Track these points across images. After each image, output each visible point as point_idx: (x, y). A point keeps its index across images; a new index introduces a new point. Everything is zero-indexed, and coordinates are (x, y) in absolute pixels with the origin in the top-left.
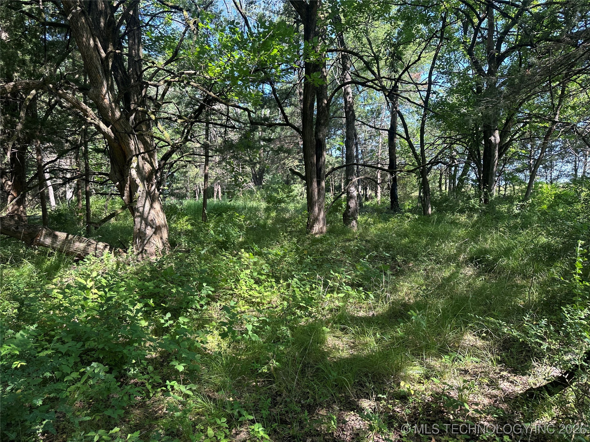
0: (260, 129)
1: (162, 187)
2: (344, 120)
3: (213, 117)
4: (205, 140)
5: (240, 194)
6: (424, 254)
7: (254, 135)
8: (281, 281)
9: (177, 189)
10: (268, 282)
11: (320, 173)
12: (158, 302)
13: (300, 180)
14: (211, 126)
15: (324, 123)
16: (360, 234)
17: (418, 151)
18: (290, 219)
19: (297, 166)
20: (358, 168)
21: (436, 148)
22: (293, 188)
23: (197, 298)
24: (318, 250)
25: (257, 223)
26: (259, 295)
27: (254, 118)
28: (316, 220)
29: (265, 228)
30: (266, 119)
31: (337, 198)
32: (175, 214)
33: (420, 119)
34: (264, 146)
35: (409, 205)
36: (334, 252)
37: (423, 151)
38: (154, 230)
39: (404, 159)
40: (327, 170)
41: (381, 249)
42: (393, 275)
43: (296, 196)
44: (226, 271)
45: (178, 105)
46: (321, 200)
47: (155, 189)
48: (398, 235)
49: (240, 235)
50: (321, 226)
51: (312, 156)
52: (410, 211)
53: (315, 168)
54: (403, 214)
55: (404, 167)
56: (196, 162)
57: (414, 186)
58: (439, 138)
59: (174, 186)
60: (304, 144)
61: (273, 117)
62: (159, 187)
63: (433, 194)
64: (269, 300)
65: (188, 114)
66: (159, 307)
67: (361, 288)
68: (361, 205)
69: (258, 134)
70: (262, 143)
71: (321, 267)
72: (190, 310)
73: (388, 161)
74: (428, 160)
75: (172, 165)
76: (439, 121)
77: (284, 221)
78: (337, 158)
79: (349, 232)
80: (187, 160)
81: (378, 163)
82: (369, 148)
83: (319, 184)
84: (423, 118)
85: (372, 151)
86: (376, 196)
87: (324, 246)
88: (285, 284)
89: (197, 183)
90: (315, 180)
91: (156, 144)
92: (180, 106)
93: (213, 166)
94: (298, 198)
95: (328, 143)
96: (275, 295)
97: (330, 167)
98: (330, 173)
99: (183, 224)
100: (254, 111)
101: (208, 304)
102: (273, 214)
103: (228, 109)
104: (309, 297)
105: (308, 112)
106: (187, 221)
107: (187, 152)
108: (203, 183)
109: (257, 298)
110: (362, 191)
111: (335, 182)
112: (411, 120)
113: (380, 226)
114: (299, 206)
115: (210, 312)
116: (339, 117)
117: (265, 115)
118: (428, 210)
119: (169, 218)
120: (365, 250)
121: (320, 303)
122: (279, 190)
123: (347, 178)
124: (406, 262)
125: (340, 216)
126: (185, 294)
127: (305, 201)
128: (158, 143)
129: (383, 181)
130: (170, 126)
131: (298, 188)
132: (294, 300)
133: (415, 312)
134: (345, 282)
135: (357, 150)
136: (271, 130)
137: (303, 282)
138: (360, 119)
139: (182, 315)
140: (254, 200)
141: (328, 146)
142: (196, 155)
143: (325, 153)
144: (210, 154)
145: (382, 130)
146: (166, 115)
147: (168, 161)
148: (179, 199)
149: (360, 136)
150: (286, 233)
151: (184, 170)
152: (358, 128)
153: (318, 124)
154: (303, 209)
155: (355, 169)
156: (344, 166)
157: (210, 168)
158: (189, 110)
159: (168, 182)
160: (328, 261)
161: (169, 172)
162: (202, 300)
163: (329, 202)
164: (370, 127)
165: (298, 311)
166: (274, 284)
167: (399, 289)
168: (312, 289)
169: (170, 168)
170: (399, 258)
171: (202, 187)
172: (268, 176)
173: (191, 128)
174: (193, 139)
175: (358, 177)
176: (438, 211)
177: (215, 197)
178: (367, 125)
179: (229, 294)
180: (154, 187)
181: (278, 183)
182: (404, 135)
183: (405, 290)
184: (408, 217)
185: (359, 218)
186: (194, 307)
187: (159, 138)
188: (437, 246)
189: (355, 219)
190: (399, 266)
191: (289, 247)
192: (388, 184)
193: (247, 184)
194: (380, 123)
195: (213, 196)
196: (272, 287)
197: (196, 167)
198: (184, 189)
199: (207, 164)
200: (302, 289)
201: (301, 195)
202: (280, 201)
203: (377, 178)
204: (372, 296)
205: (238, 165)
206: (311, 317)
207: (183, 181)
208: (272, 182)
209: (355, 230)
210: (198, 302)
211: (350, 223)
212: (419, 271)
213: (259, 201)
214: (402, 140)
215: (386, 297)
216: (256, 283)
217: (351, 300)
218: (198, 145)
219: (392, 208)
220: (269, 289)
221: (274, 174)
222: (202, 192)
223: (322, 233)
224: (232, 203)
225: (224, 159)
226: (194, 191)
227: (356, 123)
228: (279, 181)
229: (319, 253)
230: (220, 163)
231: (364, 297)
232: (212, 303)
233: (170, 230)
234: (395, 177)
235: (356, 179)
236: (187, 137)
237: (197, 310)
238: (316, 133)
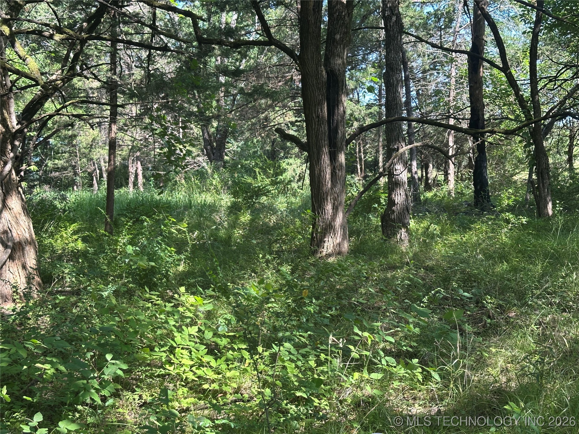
0: (217, 52)
1: (24, 167)
2: (383, 33)
3: (125, 29)
4: (109, 74)
5: (180, 179)
6: (538, 292)
7: (205, 64)
8: (260, 349)
9: (57, 169)
10: (233, 350)
11: (335, 137)
12: (17, 393)
13: (297, 150)
14: (120, 46)
15: (342, 39)
16: (415, 255)
17: (526, 93)
18: (278, 226)
19: (293, 123)
20: (409, 126)
21: (560, 86)
22: (284, 165)
23: (95, 384)
24: (332, 288)
25: (214, 235)
26: (216, 376)
27: (206, 31)
28: (329, 228)
29: (230, 246)
30: (229, 31)
31: (370, 185)
32: (52, 219)
33: (529, 30)
34: (226, 84)
35: (509, 198)
36: (363, 290)
37: (534, 92)
38: (9, 251)
39: (500, 108)
40: (350, 131)
41: (455, 285)
42: (477, 334)
43: (290, 181)
44: (152, 331)
45: (56, 6)
46: (337, 190)
47: (10, 171)
48: (488, 257)
49: (180, 260)
50: (339, 240)
51: (320, 104)
52: (511, 209)
53: (325, 128)
54: (497, 216)
55: (500, 123)
56: (92, 116)
57: (520, 161)
58: (568, 66)
59: (50, 164)
60: (302, 81)
61: (242, 28)
62: (19, 166)
63: (556, 176)
64: (235, 385)
65: (75, 23)
66: (20, 403)
67: (415, 361)
68: (416, 198)
69: (214, 62)
70: (222, 79)
71: (339, 321)
72: (80, 407)
73: (468, 113)
74: (545, 109)
75: (44, 124)
76: (565, 34)
77: (267, 230)
78: (369, 106)
79: (392, 252)
80: (75, 113)
81: (449, 117)
82: (432, 87)
83: (333, 158)
84: (534, 29)
85: (437, 92)
86: (446, 180)
87: (344, 280)
88: (267, 354)
89: (95, 157)
90: (326, 150)
91: (13, 83)
92: (60, 7)
93: (125, 125)
94: (294, 185)
95: (351, 78)
96: (247, 376)
97: (356, 125)
98: (354, 136)
99: (67, 239)
100: (205, 16)
101: (116, 395)
102: (245, 218)
103: (154, 14)
104: (314, 379)
105: (311, 18)
106: (75, 233)
107: (74, 98)
108: (107, 158)
109: (213, 381)
110: (419, 172)
111: (365, 153)
112: (514, 32)
113: (453, 238)
114: (297, 201)
115: (120, 410)
116: (372, 28)
117: (227, 24)
118: (546, 207)
119: (38, 226)
120: (424, 285)
121: (333, 390)
122: (257, 170)
123: (388, 146)
124: (502, 309)
125: (375, 220)
126: (70, 375)
127: (307, 192)
128: (18, 79)
129: (460, 152)
130: (40, 46)
131: (294, 166)
132: (284, 386)
133: (518, 405)
134: (384, 350)
135: (408, 92)
136: (239, 53)
137: (303, 351)
138: (413, 31)
139: (66, 418)
140: (208, 190)
141: (351, 84)
142: (92, 103)
143: (344, 99)
144: (120, 102)
145: (456, 51)
146: (32, 26)
147: (35, 117)
148: (60, 190)
149: (414, 64)
150: (270, 254)
151: (70, 133)
152: (408, 48)
153: (331, 41)
154: (304, 207)
155: (405, 127)
156: (382, 123)
157: (120, 129)
158: (78, 15)
159: (37, 156)
160: (352, 308)
161: (38, 136)
162: (104, 388)
163: (356, 194)
164: (434, 46)
165: (293, 408)
166: (246, 355)
167: (489, 362)
168: (319, 363)
169: (40, 129)
170: (490, 302)
171: (105, 166)
172: (236, 144)
173: (81, 51)
174: (85, 73)
175: (411, 143)
176: (565, 209)
177: (131, 185)
178: (427, 42)
179: (158, 376)
180: (8, 167)
181: (254, 156)
182: (498, 61)
183: (499, 364)
184: (508, 221)
185: (412, 224)
186: (88, 401)
187: (17, 72)
188: (563, 277)
189: (405, 225)
190: (489, 317)
191: (276, 281)
192: (470, 158)
193: (194, 158)
194: (452, 39)
195: (127, 184)
196: (242, 360)
197: (92, 127)
198: (70, 169)
199: (113, 119)
200: (299, 363)
201: (299, 181)
202: (259, 192)
203: (447, 145)
204: (436, 376)
205: (177, 124)
206: (318, 419)
207: (67, 155)
208: (241, 154)
209: (404, 247)
210: (98, 391)
211: (395, 234)
212: (528, 326)
213: (218, 192)
214: (495, 71)
215: (462, 376)
216: (210, 352)
217: (396, 384)
218: (96, 84)
219: (476, 204)
220: (236, 364)
221: (247, 140)
222: (105, 175)
223: (339, 253)
224: (165, 196)
225: (147, 111)
226: (90, 174)
227: (405, 39)
228: (256, 152)
229: (335, 292)
230: (139, 118)
231: (420, 377)
232: (125, 393)
233: (40, 252)
234: (483, 142)
235: (405, 148)
236: (72, 68)
237: (94, 407)
238: (327, 59)
